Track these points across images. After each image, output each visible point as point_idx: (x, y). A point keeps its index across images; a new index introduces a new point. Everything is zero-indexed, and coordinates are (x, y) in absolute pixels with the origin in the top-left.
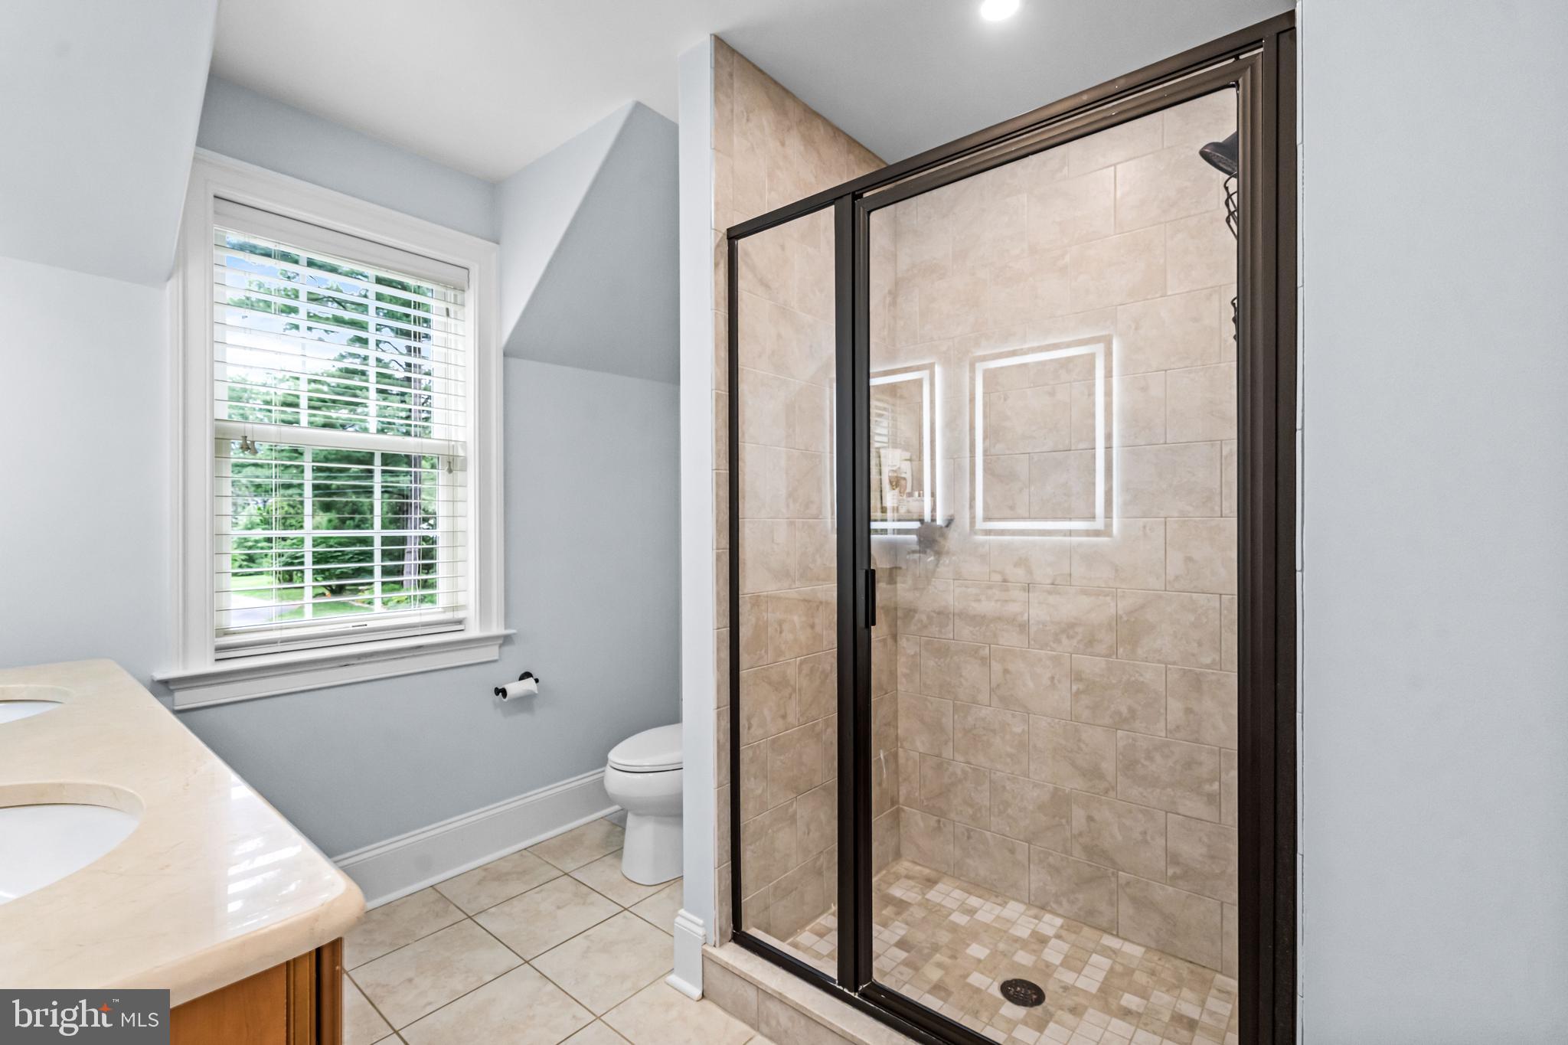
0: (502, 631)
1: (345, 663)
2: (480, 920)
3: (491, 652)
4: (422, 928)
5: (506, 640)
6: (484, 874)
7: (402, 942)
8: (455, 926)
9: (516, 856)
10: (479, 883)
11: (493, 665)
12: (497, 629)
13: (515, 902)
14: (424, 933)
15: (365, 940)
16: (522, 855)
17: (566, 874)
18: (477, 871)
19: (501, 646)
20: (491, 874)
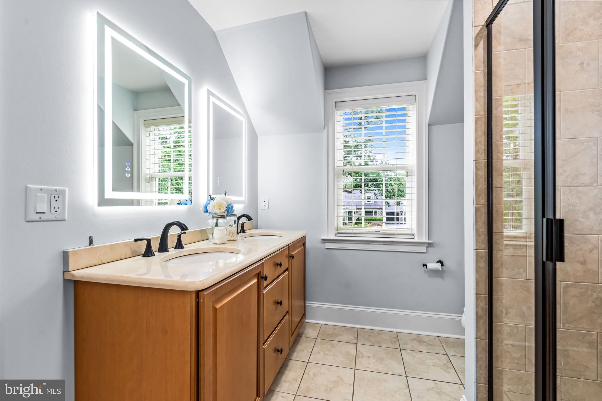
0: (427, 241)
1: (368, 243)
2: (403, 352)
3: (423, 249)
4: (384, 344)
5: (429, 245)
6: (416, 337)
7: (376, 344)
8: (394, 349)
9: (433, 337)
10: (412, 340)
11: (424, 254)
12: (425, 240)
13: (419, 353)
14: (384, 345)
15: (368, 338)
16: (435, 338)
17: (447, 355)
18: (414, 335)
19: (427, 247)
20: (419, 339)
